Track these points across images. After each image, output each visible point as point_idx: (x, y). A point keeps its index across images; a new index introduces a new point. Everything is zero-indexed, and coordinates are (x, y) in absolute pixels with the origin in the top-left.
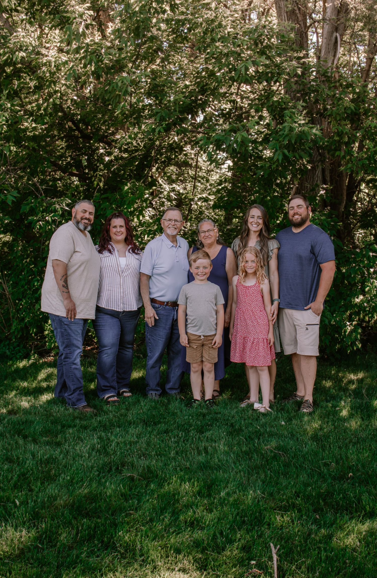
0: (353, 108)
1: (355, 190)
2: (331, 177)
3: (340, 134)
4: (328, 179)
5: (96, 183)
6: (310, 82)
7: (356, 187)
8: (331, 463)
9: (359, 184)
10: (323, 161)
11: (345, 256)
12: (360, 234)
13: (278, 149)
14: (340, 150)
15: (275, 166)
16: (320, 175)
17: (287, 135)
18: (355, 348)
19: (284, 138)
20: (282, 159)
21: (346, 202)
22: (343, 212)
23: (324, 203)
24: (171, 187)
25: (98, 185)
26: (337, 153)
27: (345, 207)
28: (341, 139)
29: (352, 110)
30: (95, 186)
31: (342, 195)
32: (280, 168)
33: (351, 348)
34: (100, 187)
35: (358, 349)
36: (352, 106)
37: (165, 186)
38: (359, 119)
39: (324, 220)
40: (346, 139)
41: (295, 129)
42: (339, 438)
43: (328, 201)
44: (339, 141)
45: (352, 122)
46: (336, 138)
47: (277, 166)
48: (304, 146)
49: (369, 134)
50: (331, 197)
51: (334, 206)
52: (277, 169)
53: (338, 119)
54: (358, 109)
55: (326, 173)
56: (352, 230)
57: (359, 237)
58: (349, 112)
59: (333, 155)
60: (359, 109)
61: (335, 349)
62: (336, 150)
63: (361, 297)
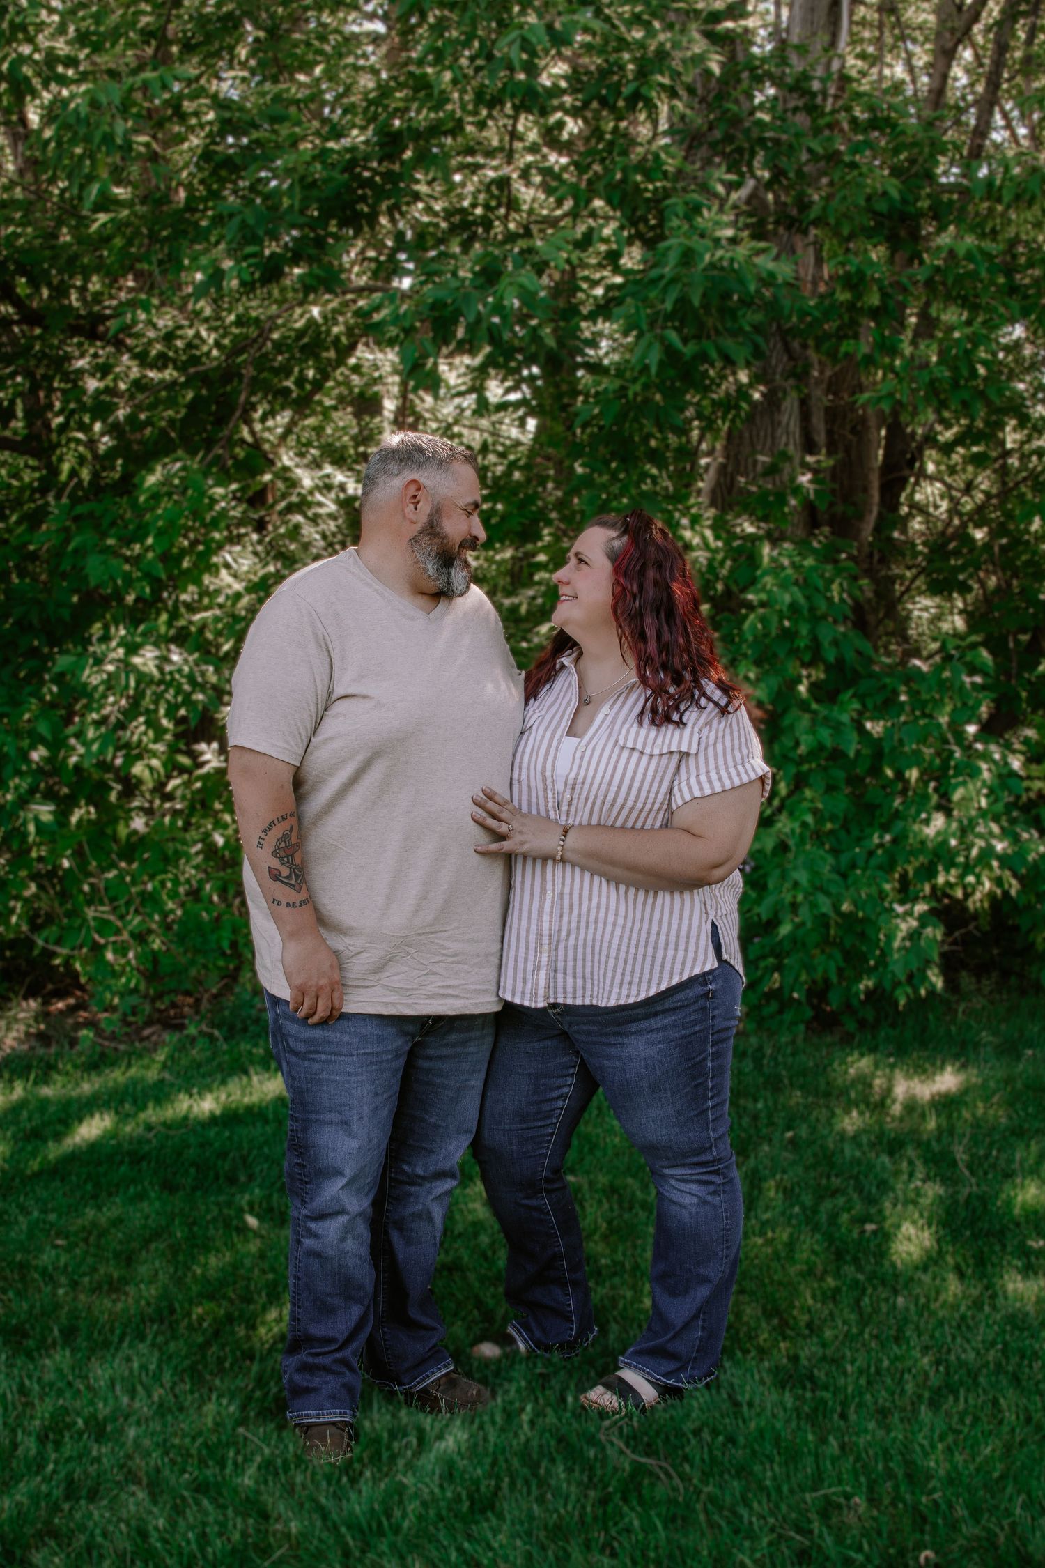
0: (895, 194)
1: (906, 472)
2: (830, 433)
3: (855, 282)
4: (821, 438)
5: (66, 467)
6: (752, 113)
7: (911, 463)
8: (848, 1497)
9: (918, 455)
10: (800, 375)
11: (884, 686)
12: (922, 608)
13: (645, 327)
14: (856, 336)
15: (637, 387)
16: (794, 426)
17: (674, 281)
18: (923, 992)
19: (665, 290)
20: (661, 364)
21: (880, 515)
22: (871, 544)
23: (812, 516)
24: (321, 473)
25: (73, 473)
26: (846, 347)
27: (877, 530)
28: (859, 296)
29: (891, 199)
30: (63, 477)
31: (866, 490)
32: (658, 397)
33: (909, 990)
34: (80, 482)
35: (932, 992)
36: (894, 188)
37: (299, 472)
38: (915, 236)
39: (812, 569)
40: (875, 300)
41: (701, 256)
42: (878, 1372)
43: (822, 506)
44: (851, 306)
45: (894, 243)
46: (843, 296)
47: (646, 387)
48: (734, 318)
49: (950, 281)
50: (833, 491)
51: (844, 527)
52: (647, 401)
53: (846, 232)
54: (911, 198)
55: (815, 420)
56: (900, 599)
57: (920, 618)
58: (882, 206)
59: (833, 355)
60: (917, 199)
61: (857, 994)
62: (841, 335)
63: (939, 821)
